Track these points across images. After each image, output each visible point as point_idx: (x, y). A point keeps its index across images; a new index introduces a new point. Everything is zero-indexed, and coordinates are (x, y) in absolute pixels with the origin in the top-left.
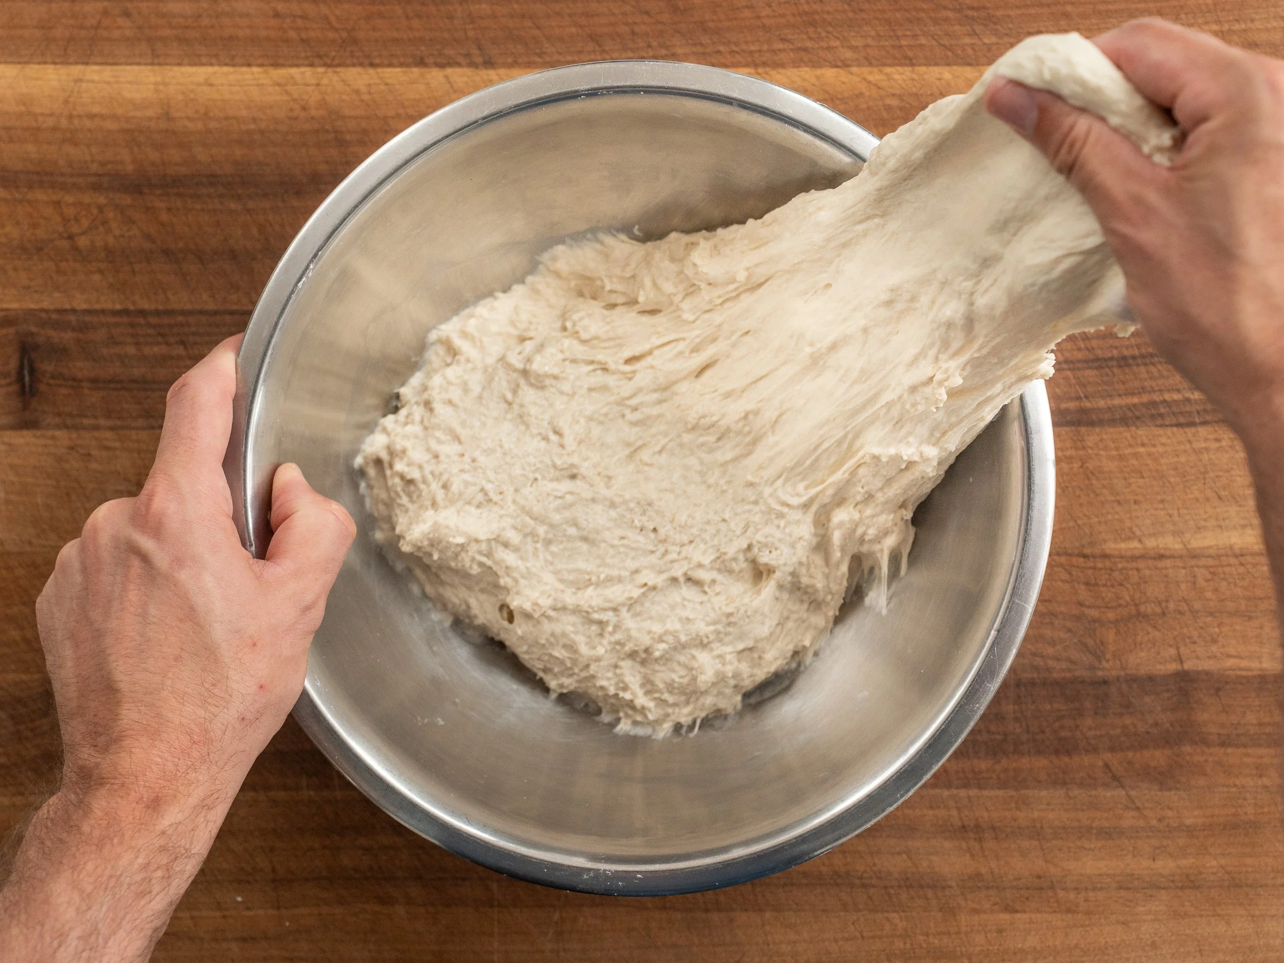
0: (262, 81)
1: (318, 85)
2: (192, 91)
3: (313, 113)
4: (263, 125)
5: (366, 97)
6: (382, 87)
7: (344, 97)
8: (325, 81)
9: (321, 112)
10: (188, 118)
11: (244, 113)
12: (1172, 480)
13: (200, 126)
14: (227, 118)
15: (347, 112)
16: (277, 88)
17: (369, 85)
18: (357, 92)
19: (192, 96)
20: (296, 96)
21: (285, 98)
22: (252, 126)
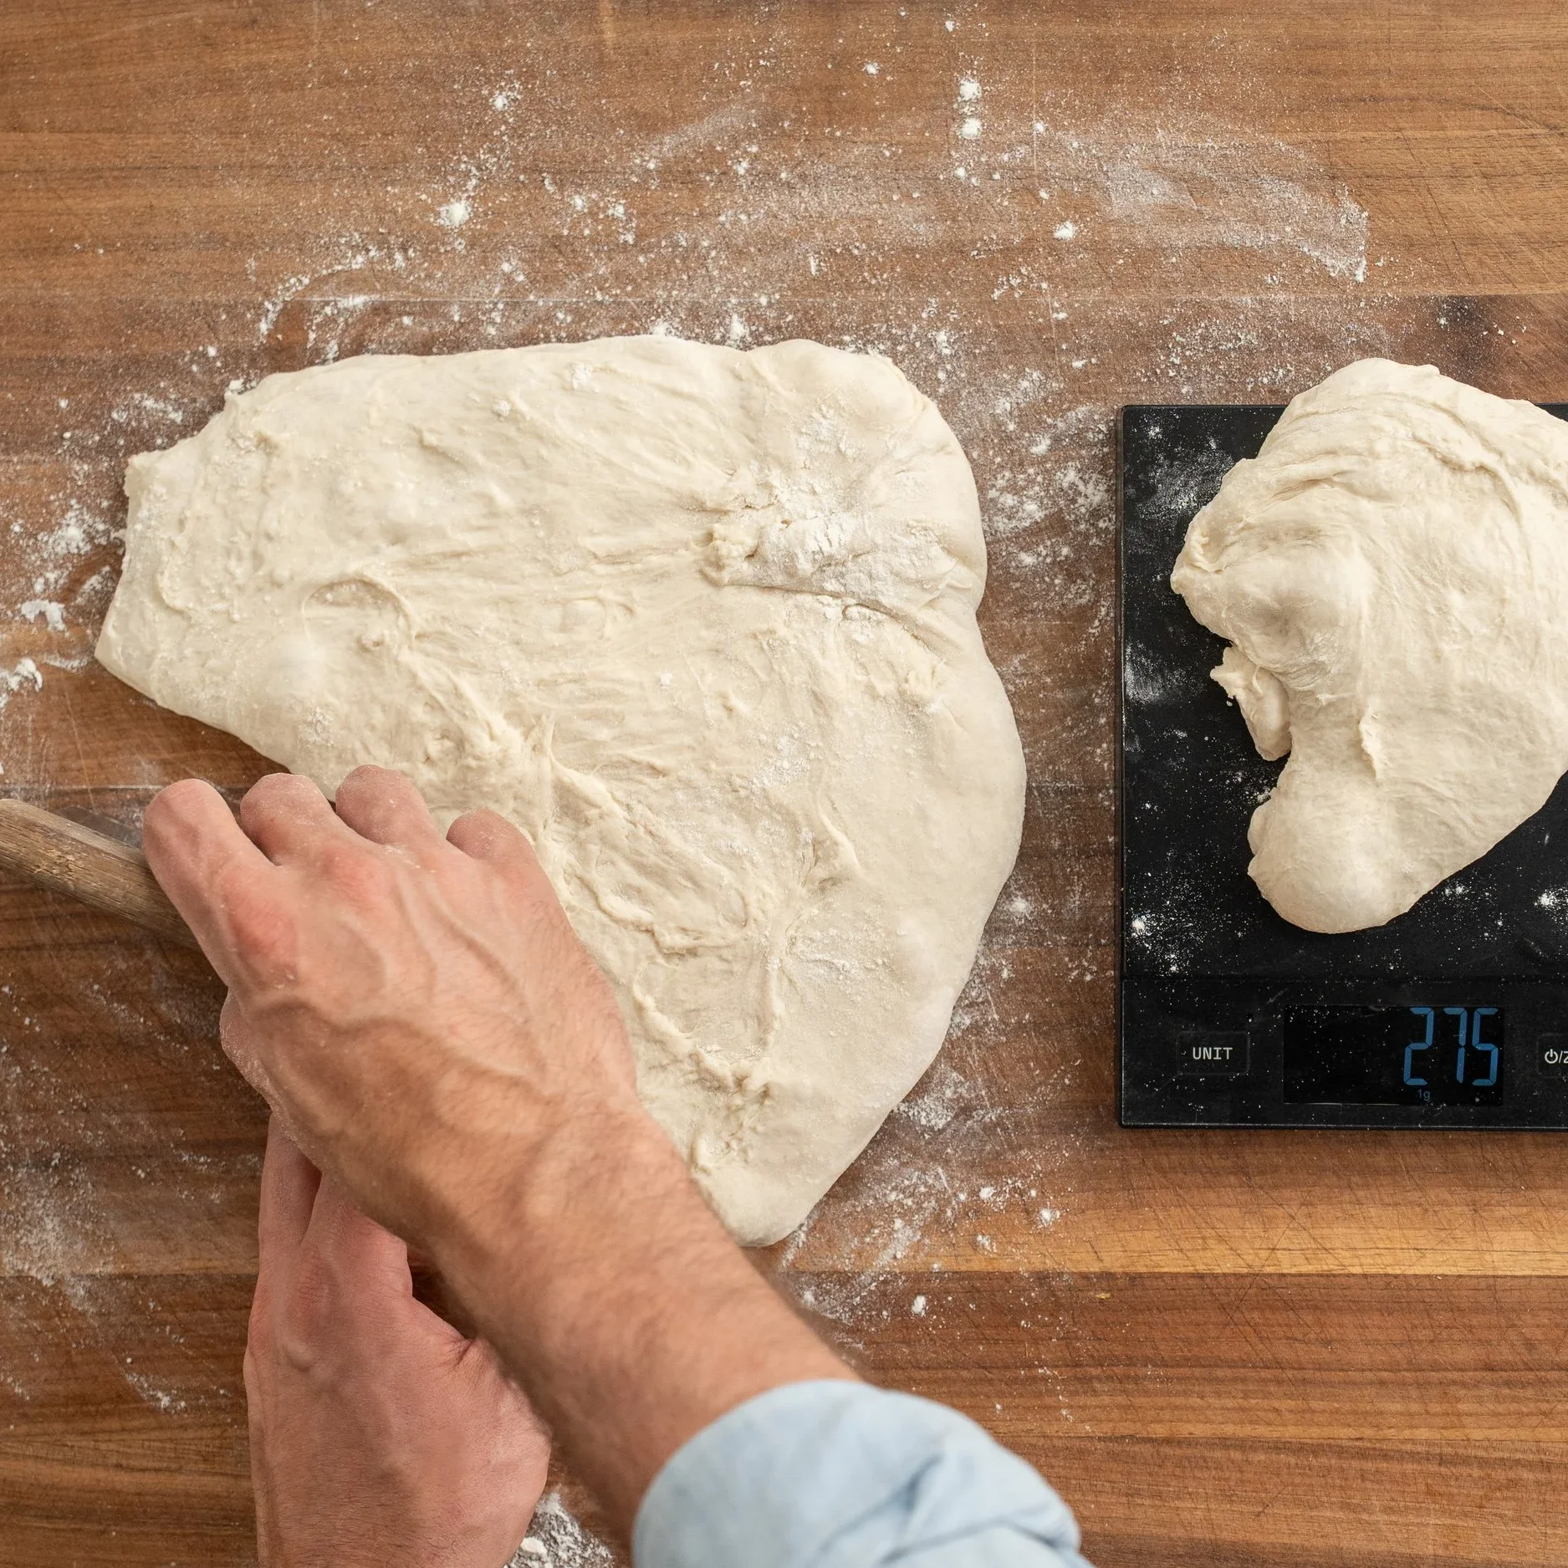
0: (1347, 1254)
1: (1273, 1249)
2: (1442, 1241)
3: (1280, 1212)
4: (1347, 1196)
5: (1209, 1232)
6: (1186, 1245)
7: (1238, 1233)
8: (1264, 1254)
9: (1269, 1212)
10: (1448, 1205)
11: (1373, 1212)
12: (124, 716)
13: (1432, 1194)
14: (1396, 1204)
15: (1236, 1212)
16: (1328, 1246)
17: (1204, 1249)
18: (1220, 1239)
19: (1443, 1234)
20: (1305, 1234)
21: (1317, 1232)
22: (1361, 1194)
